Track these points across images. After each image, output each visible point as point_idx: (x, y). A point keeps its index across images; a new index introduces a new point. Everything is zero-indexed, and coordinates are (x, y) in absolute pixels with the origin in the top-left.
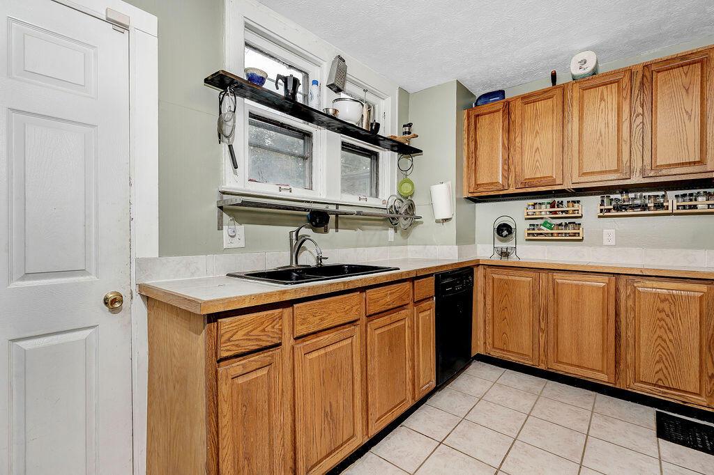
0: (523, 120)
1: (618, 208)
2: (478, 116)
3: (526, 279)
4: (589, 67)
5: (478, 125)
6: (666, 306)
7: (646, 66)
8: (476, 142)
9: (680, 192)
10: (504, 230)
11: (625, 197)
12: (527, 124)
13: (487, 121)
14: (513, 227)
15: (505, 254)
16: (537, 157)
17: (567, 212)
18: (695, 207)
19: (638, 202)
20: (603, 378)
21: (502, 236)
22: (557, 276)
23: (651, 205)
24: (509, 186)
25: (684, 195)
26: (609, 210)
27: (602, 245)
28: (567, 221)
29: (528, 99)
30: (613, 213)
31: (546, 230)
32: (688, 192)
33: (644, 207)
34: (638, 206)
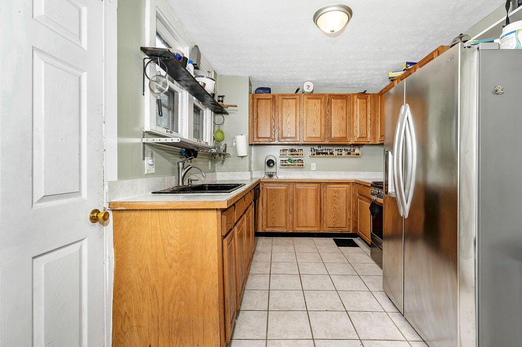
0: (282, 106)
1: (318, 154)
2: (259, 99)
3: (283, 187)
4: (311, 89)
5: (259, 104)
6: (336, 194)
7: (330, 95)
8: (257, 114)
9: (337, 149)
10: (270, 163)
11: (320, 149)
12: (284, 109)
13: (264, 103)
14: (275, 161)
15: (271, 176)
16: (289, 127)
17: (298, 155)
18: (341, 154)
19: (324, 151)
20: (315, 230)
21: (270, 166)
22: (298, 185)
23: (329, 153)
24: (275, 140)
25: (338, 150)
26: (314, 154)
27: (311, 171)
28: (298, 159)
29: (285, 97)
30: (316, 155)
31: (289, 163)
32: (339, 148)
33: (326, 154)
34: (324, 153)
